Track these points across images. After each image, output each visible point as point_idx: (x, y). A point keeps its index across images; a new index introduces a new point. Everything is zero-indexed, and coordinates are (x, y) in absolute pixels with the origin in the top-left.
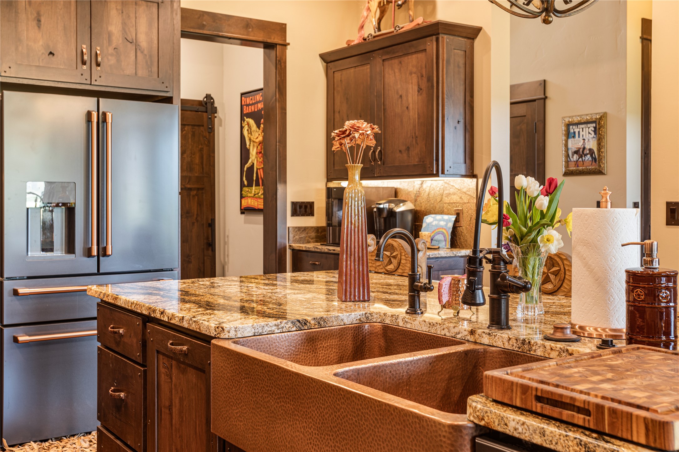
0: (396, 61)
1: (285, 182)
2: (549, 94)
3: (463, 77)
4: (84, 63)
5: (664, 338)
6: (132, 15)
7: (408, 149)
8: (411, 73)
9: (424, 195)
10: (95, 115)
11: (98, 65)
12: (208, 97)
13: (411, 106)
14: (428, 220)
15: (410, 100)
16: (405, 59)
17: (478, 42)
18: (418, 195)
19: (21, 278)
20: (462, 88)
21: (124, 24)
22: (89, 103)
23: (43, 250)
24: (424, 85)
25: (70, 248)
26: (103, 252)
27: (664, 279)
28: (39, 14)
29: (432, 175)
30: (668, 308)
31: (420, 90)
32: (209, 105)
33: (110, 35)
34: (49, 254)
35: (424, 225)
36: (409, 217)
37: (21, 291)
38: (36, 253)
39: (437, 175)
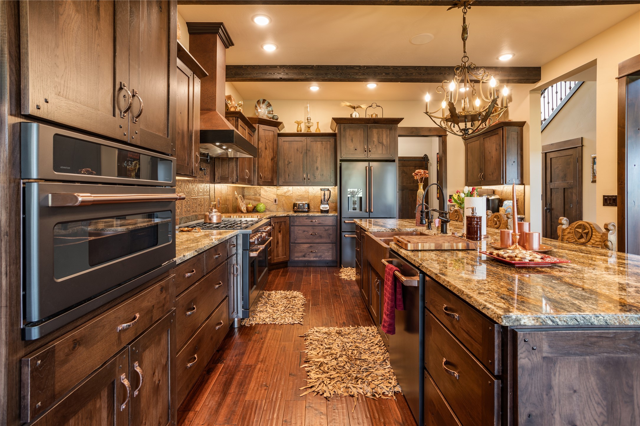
0: (488, 139)
1: (447, 187)
2: (584, 144)
3: (516, 143)
4: (365, 151)
5: (476, 236)
6: (381, 134)
7: (492, 174)
8: (493, 143)
9: (504, 193)
10: (368, 168)
11: (370, 151)
12: (425, 155)
13: (493, 157)
14: (506, 203)
15: (493, 154)
16: (491, 137)
17: (525, 128)
18: (502, 192)
19: (347, 218)
20: (516, 148)
21: (378, 137)
22: (366, 164)
23: (353, 210)
24: (498, 148)
25: (361, 210)
26: (370, 211)
27: (476, 219)
28: (352, 138)
29: (501, 184)
30: (477, 227)
31: (496, 149)
32: (426, 159)
33: (374, 141)
34: (355, 211)
35: (504, 205)
36: (497, 202)
37: (346, 222)
38: (351, 210)
39: (503, 184)
